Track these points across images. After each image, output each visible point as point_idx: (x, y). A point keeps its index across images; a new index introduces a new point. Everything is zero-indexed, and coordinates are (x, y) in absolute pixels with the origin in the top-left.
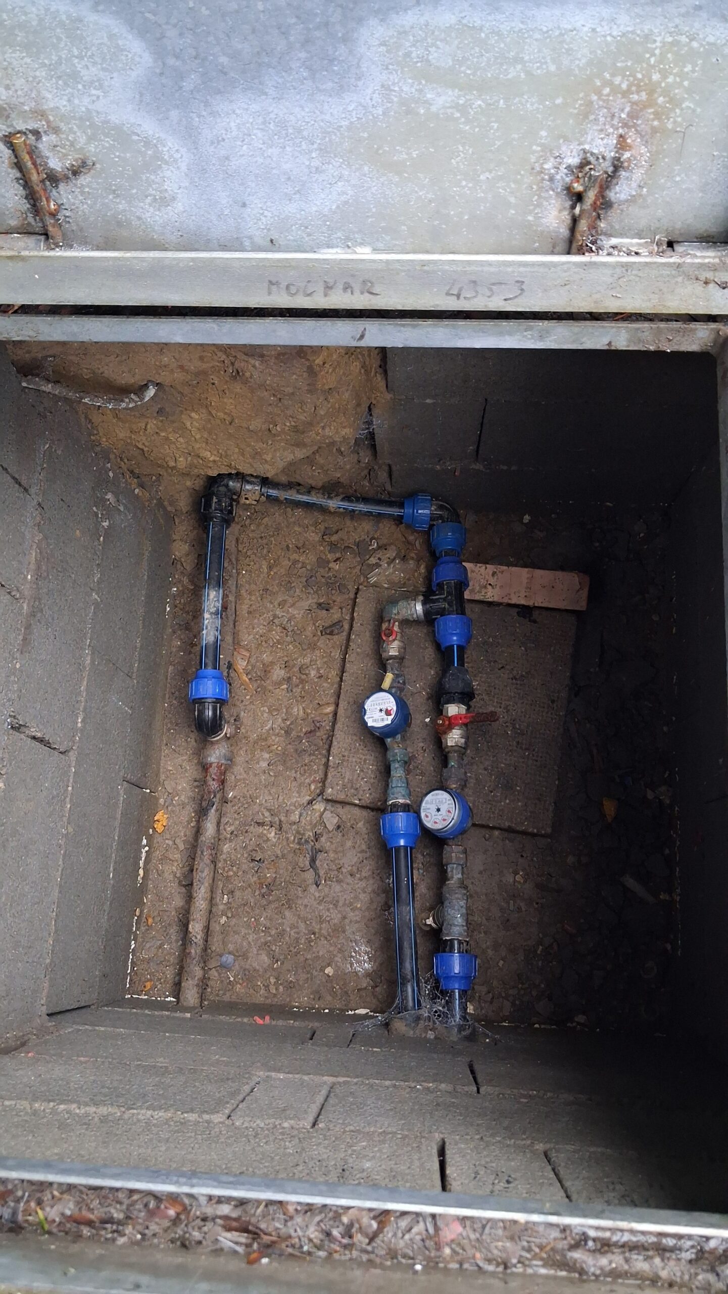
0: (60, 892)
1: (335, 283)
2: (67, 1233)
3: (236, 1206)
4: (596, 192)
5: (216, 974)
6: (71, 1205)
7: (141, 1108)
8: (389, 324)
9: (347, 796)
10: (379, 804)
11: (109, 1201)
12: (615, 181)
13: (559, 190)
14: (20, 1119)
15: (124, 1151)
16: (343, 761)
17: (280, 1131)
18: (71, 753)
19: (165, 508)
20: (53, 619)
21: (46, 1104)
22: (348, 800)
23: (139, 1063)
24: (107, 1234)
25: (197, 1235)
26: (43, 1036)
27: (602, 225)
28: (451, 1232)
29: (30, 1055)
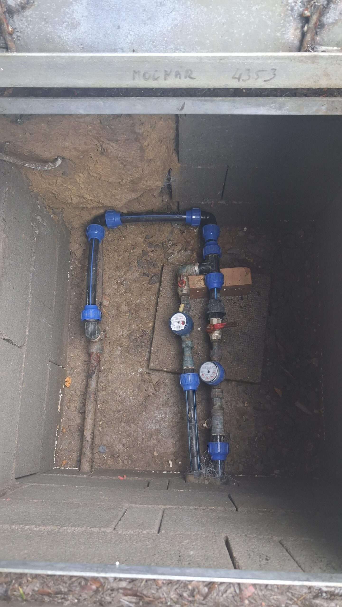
0: (20, 417)
1: (171, 71)
2: (36, 600)
3: (130, 582)
4: (317, 16)
5: (98, 456)
6: (38, 585)
7: (69, 526)
8: (198, 100)
9: (161, 367)
10: (176, 370)
11: (59, 582)
12: (327, 10)
13: (296, 16)
14: (5, 534)
15: (62, 550)
16: (158, 350)
17: (142, 536)
18: (23, 348)
19: (66, 226)
20: (12, 279)
21: (19, 526)
22: (161, 369)
23: (64, 502)
24: (58, 600)
25: (108, 599)
26: (14, 489)
27: (318, 38)
28: (249, 592)
29: (8, 500)
